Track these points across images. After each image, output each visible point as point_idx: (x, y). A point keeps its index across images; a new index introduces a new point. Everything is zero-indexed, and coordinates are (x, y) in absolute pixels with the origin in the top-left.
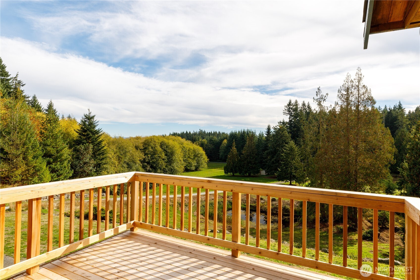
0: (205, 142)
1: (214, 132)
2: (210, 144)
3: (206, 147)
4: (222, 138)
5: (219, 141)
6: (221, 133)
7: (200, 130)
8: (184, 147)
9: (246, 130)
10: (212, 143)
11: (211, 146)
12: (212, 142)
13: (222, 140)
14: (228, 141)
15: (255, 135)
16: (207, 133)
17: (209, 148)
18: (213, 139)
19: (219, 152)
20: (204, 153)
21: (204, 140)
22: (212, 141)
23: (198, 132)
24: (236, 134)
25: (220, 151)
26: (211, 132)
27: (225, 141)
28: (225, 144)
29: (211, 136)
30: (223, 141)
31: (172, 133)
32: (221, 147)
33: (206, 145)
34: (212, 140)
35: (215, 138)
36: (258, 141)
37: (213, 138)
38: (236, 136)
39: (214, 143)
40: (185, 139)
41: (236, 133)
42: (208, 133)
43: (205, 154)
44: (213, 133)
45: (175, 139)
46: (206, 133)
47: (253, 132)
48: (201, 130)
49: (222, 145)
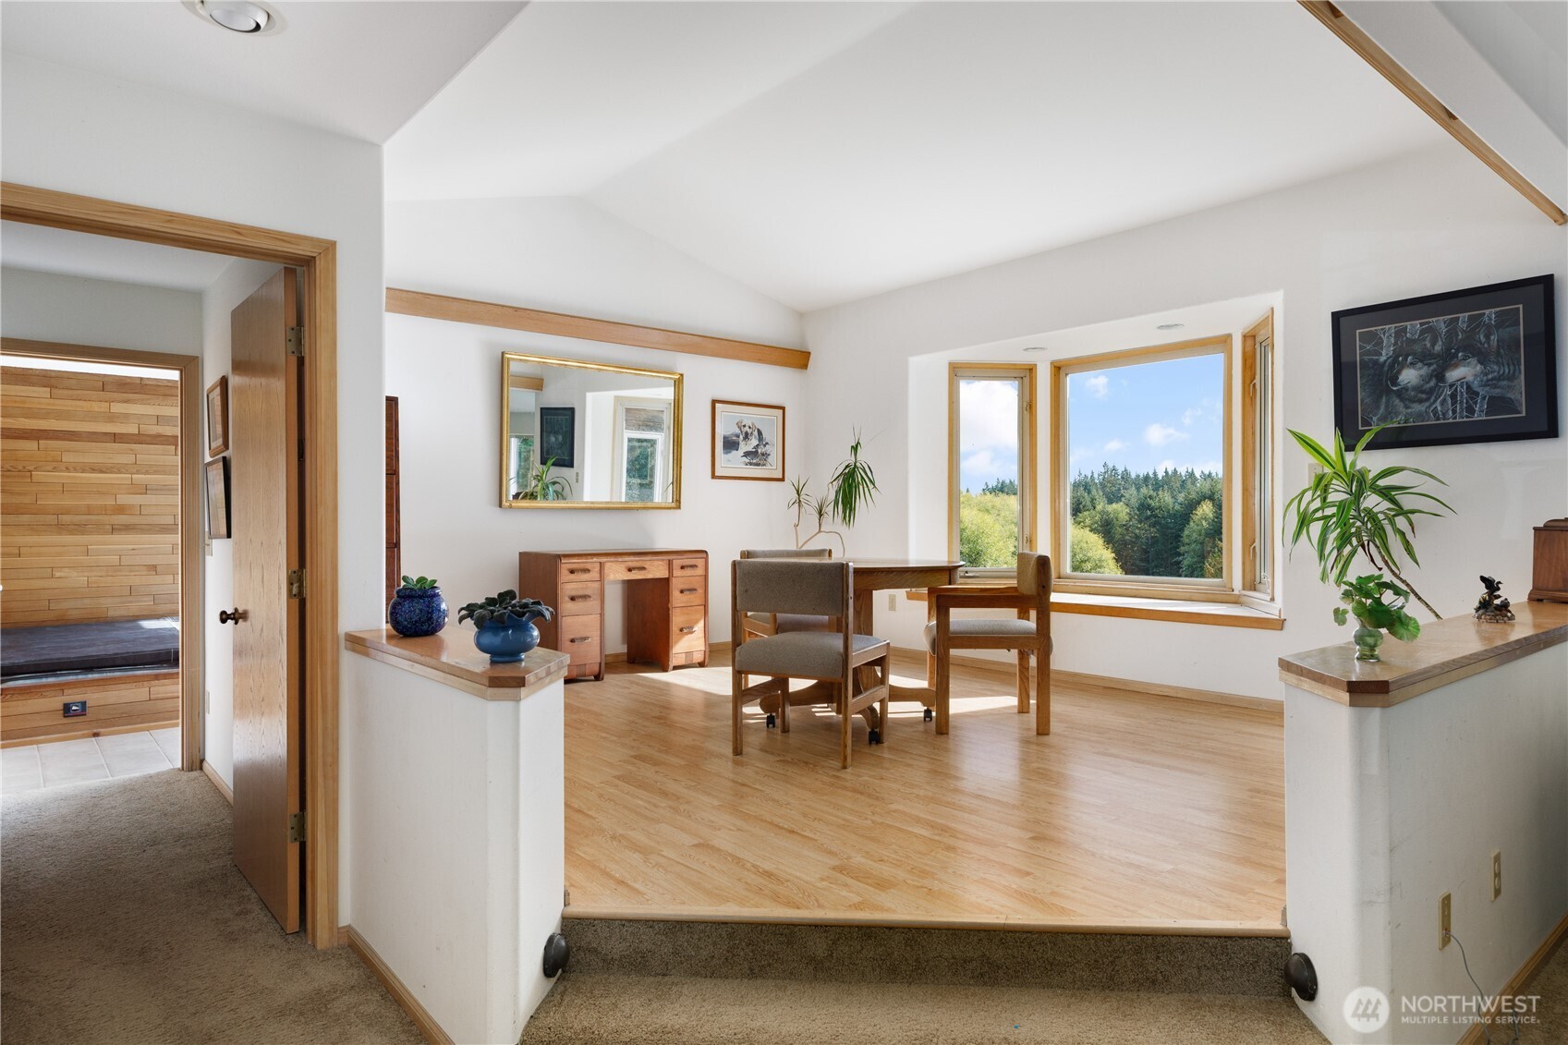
0: (1121, 515)
1: (1166, 472)
2: (1140, 522)
3: (1123, 535)
4: (1193, 495)
5: (1177, 507)
6: (1198, 474)
7: (1105, 465)
10: (1148, 518)
11: (1145, 531)
12: (1149, 513)
13: (1192, 505)
16: (1138, 476)
17: (1137, 537)
18: (1151, 502)
19: (1179, 554)
20: (1108, 555)
21: (1114, 505)
22: (1149, 507)
23: (1096, 476)
25: (1182, 549)
26: (1155, 474)
27: (1206, 509)
28: (1205, 519)
29: (1144, 490)
30: (1196, 509)
31: (992, 484)
32: (1186, 532)
33: (1126, 527)
34: (1149, 505)
35: (1166, 497)
37: (1151, 497)
39: (1156, 516)
42: (1142, 476)
43: (1112, 563)
44: (1159, 476)
45: (993, 507)
46: (1133, 476)
48: (1111, 466)
49: (1192, 523)
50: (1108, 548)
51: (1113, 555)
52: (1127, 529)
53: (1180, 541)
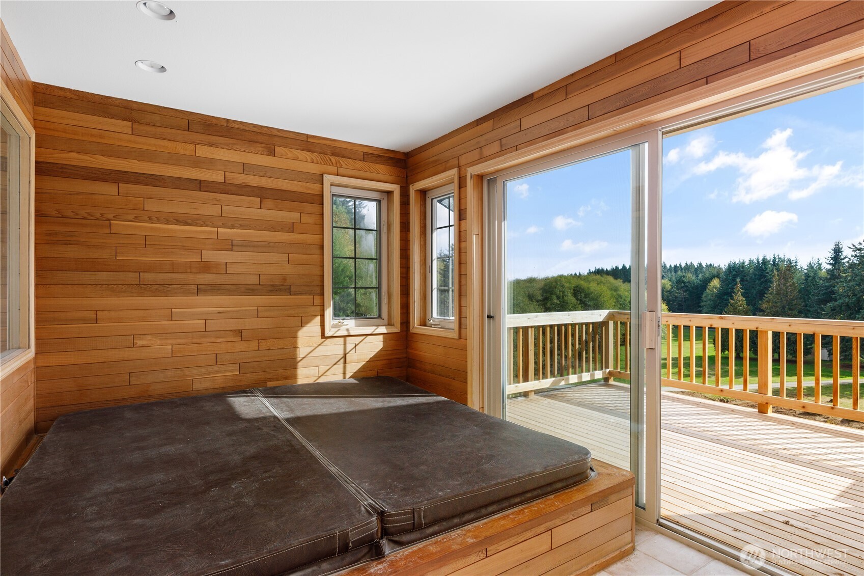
0: (667, 286)
1: (686, 264)
2: (678, 289)
3: (668, 297)
4: (707, 275)
5: (699, 282)
6: (704, 265)
8: (620, 297)
9: (769, 257)
10: (682, 287)
11: (680, 294)
12: (683, 285)
13: (707, 281)
14: (723, 281)
15: (796, 266)
16: (670, 266)
17: (676, 297)
18: (684, 279)
19: (700, 307)
22: (683, 282)
24: (743, 267)
25: (702, 304)
26: (680, 265)
27: (716, 283)
28: (716, 288)
29: (679, 273)
30: (710, 282)
31: (593, 270)
32: (704, 295)
34: (683, 281)
35: (690, 276)
36: (806, 280)
37: (684, 276)
38: (742, 271)
39: (687, 286)
40: (621, 281)
41: (744, 263)
42: (673, 266)
44: (683, 266)
45: (601, 282)
46: (668, 266)
47: (789, 260)
49: (707, 290)
50: (664, 303)
51: (667, 307)
52: (670, 293)
53: (701, 300)
